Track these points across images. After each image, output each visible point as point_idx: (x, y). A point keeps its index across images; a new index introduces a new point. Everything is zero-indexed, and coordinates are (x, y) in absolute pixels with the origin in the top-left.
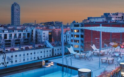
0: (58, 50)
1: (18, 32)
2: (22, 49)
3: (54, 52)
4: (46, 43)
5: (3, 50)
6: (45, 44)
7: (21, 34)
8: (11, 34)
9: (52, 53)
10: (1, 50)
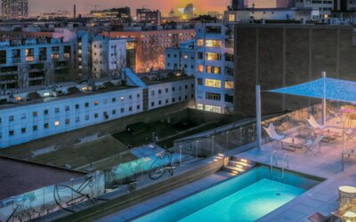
0: (160, 92)
1: (38, 43)
2: (60, 92)
3: (150, 97)
4: (126, 76)
5: (7, 97)
6: (123, 77)
7: (45, 49)
8: (19, 51)
9: (144, 100)
10: (3, 97)
